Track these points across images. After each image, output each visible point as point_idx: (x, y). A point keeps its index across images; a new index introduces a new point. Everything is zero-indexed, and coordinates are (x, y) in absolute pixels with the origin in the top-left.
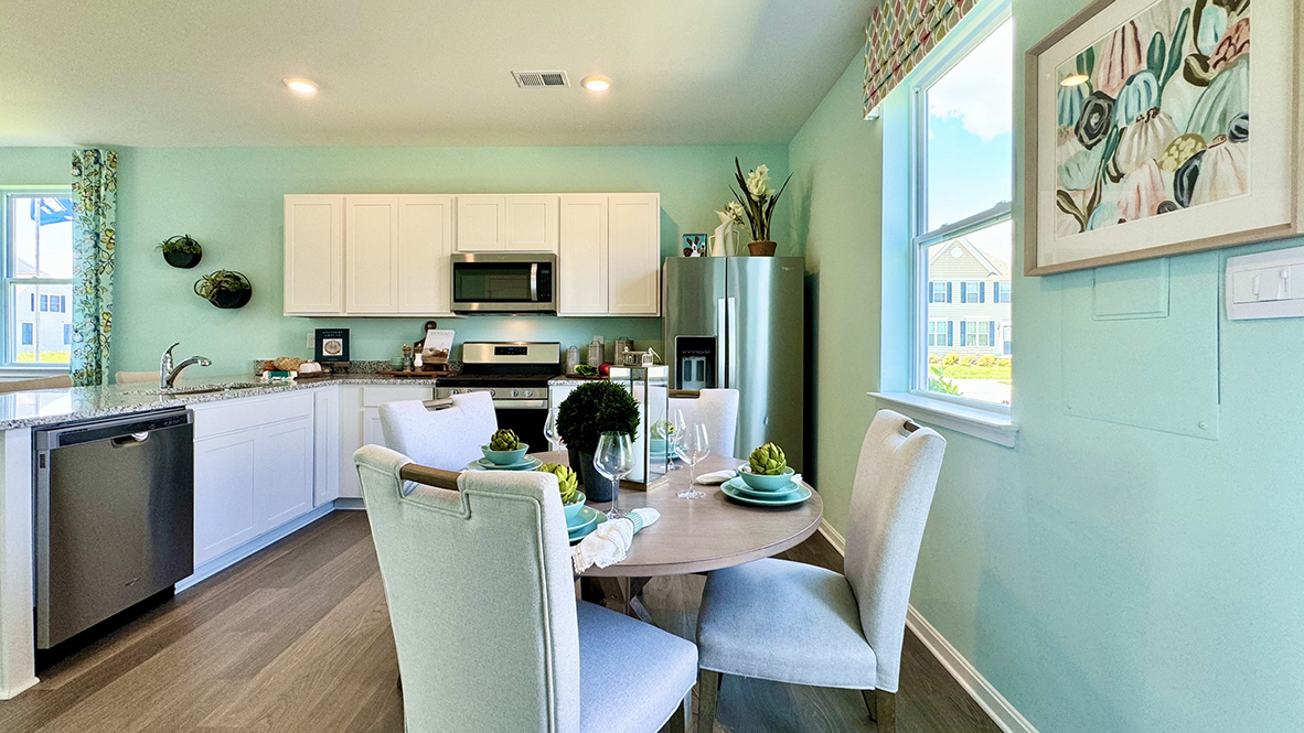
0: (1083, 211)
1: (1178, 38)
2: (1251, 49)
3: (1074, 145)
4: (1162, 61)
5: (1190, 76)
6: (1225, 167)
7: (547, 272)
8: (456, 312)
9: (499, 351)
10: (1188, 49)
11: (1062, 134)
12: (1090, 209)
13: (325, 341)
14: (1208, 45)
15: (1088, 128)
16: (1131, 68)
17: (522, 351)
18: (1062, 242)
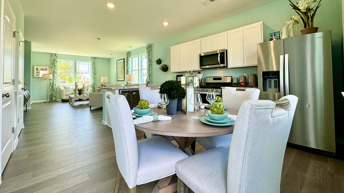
7: (223, 55)
8: (201, 69)
9: (214, 79)
13: (178, 78)
17: (220, 79)
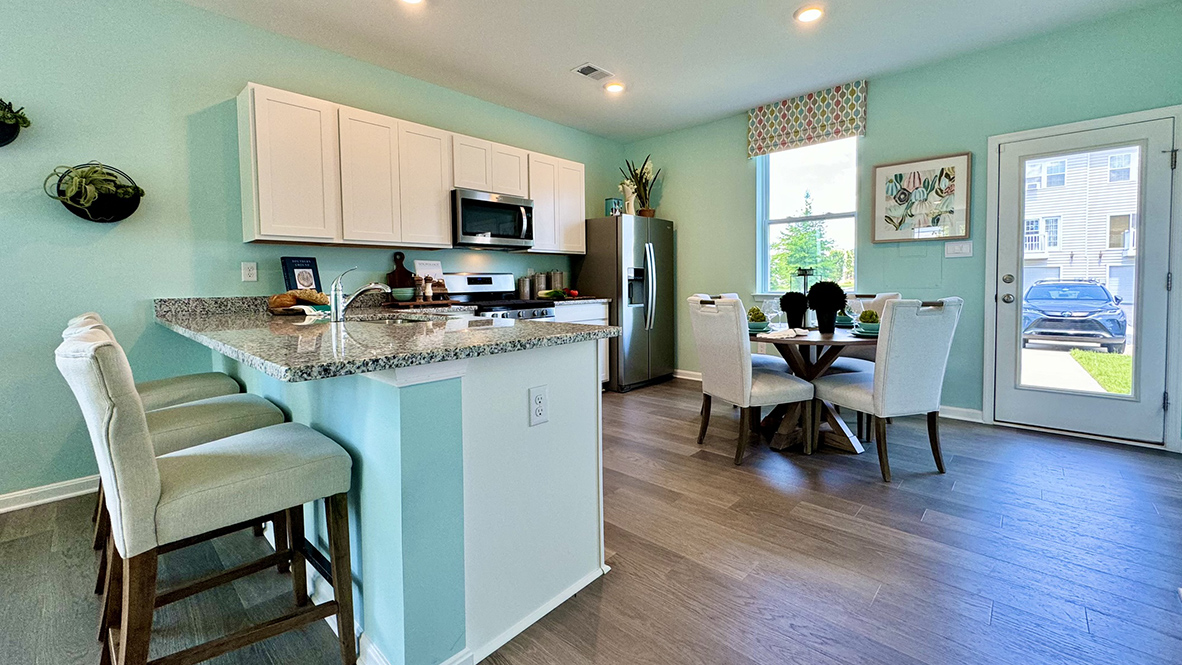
0: (897, 224)
1: (934, 182)
2: (955, 192)
3: (893, 202)
4: (928, 186)
5: (937, 193)
6: (947, 219)
7: (529, 215)
9: (471, 281)
10: (936, 186)
11: (888, 198)
12: (900, 224)
13: (297, 271)
14: (943, 187)
15: (899, 199)
16: (917, 185)
17: (488, 280)
18: (885, 232)
